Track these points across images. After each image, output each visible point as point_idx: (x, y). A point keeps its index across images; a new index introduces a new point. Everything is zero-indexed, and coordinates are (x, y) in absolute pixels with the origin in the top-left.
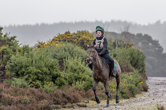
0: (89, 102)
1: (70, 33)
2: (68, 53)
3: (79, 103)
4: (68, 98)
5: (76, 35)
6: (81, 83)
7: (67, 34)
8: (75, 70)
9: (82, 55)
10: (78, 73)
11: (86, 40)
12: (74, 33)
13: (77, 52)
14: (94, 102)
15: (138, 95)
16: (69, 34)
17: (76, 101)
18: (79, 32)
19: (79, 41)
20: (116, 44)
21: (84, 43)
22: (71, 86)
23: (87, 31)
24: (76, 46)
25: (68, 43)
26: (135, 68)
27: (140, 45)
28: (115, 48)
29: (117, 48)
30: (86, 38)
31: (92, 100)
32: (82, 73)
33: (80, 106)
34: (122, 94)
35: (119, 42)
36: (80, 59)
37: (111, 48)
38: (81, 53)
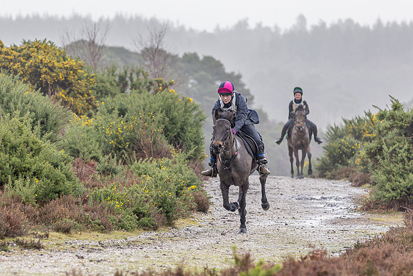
0: (50, 236)
1: (2, 47)
3: (20, 238)
5: (19, 52)
6: (27, 183)
8: (14, 148)
9: (33, 108)
10: (21, 156)
11: (46, 65)
12: (15, 46)
13: (20, 99)
14: (62, 235)
15: (180, 221)
17: (14, 233)
18: (29, 43)
19: (26, 67)
20: (127, 79)
21: (40, 74)
22: (2, 189)
23: (50, 42)
24: (17, 81)
26: (176, 146)
27: (190, 86)
28: (123, 92)
29: (128, 90)
31: (58, 230)
32: (33, 156)
33: (24, 246)
34: (137, 215)
35: (134, 76)
36: (28, 118)
37: (113, 92)
38: (31, 101)
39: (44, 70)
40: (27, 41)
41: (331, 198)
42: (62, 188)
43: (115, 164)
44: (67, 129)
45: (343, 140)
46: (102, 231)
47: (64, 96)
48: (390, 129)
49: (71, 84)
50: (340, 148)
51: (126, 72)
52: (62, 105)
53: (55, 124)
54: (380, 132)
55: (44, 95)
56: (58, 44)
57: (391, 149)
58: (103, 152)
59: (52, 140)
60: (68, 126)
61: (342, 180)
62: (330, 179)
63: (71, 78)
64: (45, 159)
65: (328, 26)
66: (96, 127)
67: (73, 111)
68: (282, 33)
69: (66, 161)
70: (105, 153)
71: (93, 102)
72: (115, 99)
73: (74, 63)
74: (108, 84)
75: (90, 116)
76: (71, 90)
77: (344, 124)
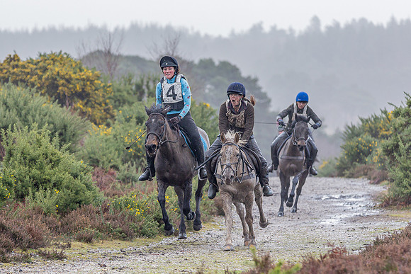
0: (72, 246)
1: (18, 60)
2: (13, 113)
3: (43, 249)
4: (14, 236)
5: (36, 64)
6: (48, 195)
7: (12, 63)
8: (33, 160)
9: (51, 120)
10: (41, 168)
11: (63, 78)
12: (31, 59)
13: (38, 112)
14: (84, 244)
16: (16, 63)
17: (37, 244)
18: (45, 55)
19: (43, 80)
20: (144, 87)
21: (57, 86)
22: (23, 201)
23: (66, 54)
24: (34, 94)
25: (13, 87)
27: (207, 91)
28: (140, 100)
29: (145, 98)
30: (62, 74)
31: (80, 239)
32: (52, 167)
33: (47, 257)
34: (158, 222)
35: (151, 84)
36: (46, 130)
37: (131, 100)
38: (49, 114)
39: (62, 82)
40: (42, 54)
41: (350, 196)
42: (83, 198)
43: (135, 172)
44: (86, 139)
45: (360, 139)
46: (124, 239)
47: (81, 107)
48: (405, 126)
49: (88, 95)
50: (357, 146)
51: (142, 81)
52: (79, 115)
53: (74, 135)
54: (396, 129)
55: (62, 106)
56: (75, 55)
57: (407, 145)
58: (123, 160)
59: (71, 150)
60: (87, 136)
61: (361, 178)
62: (349, 177)
63: (88, 89)
64: (65, 170)
65: (342, 25)
66: (115, 136)
67: (92, 121)
68: (297, 34)
69: (86, 171)
70: (124, 162)
71: (111, 111)
72: (132, 108)
73: (91, 74)
74: (125, 93)
75: (108, 125)
76: (88, 101)
77: (361, 123)
